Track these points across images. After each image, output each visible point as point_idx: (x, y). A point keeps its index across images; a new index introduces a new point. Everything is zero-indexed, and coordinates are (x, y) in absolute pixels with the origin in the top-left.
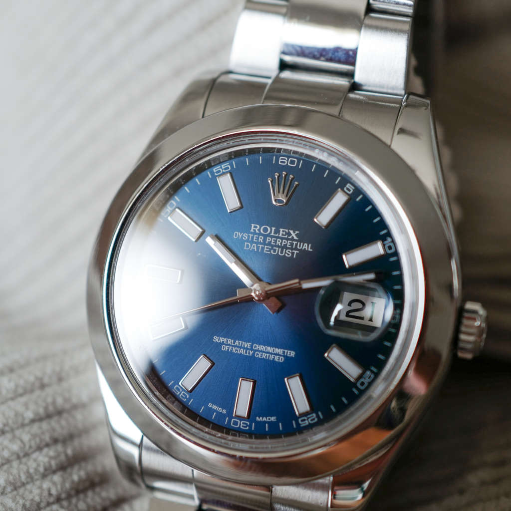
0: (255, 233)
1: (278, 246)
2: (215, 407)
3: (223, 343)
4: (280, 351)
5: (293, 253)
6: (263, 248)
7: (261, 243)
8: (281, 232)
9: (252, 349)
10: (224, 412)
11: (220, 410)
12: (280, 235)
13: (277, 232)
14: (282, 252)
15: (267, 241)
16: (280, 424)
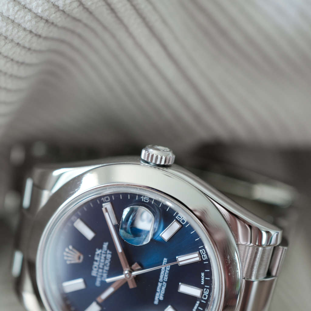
1: (105, 261)
2: (195, 308)
3: (159, 299)
5: (109, 254)
9: (162, 282)
10: (198, 302)
11: (197, 305)
13: (96, 261)
16: (206, 271)
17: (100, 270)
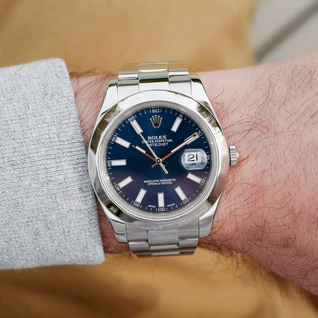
0: (150, 140)
1: (160, 143)
2: (151, 206)
3: (148, 183)
4: (170, 180)
5: (166, 144)
6: (154, 145)
7: (153, 143)
8: (160, 137)
9: (159, 182)
10: (155, 207)
11: (153, 207)
12: (160, 139)
13: (158, 137)
14: (162, 145)
15: (155, 142)
16: (176, 206)
17: (153, 141)
